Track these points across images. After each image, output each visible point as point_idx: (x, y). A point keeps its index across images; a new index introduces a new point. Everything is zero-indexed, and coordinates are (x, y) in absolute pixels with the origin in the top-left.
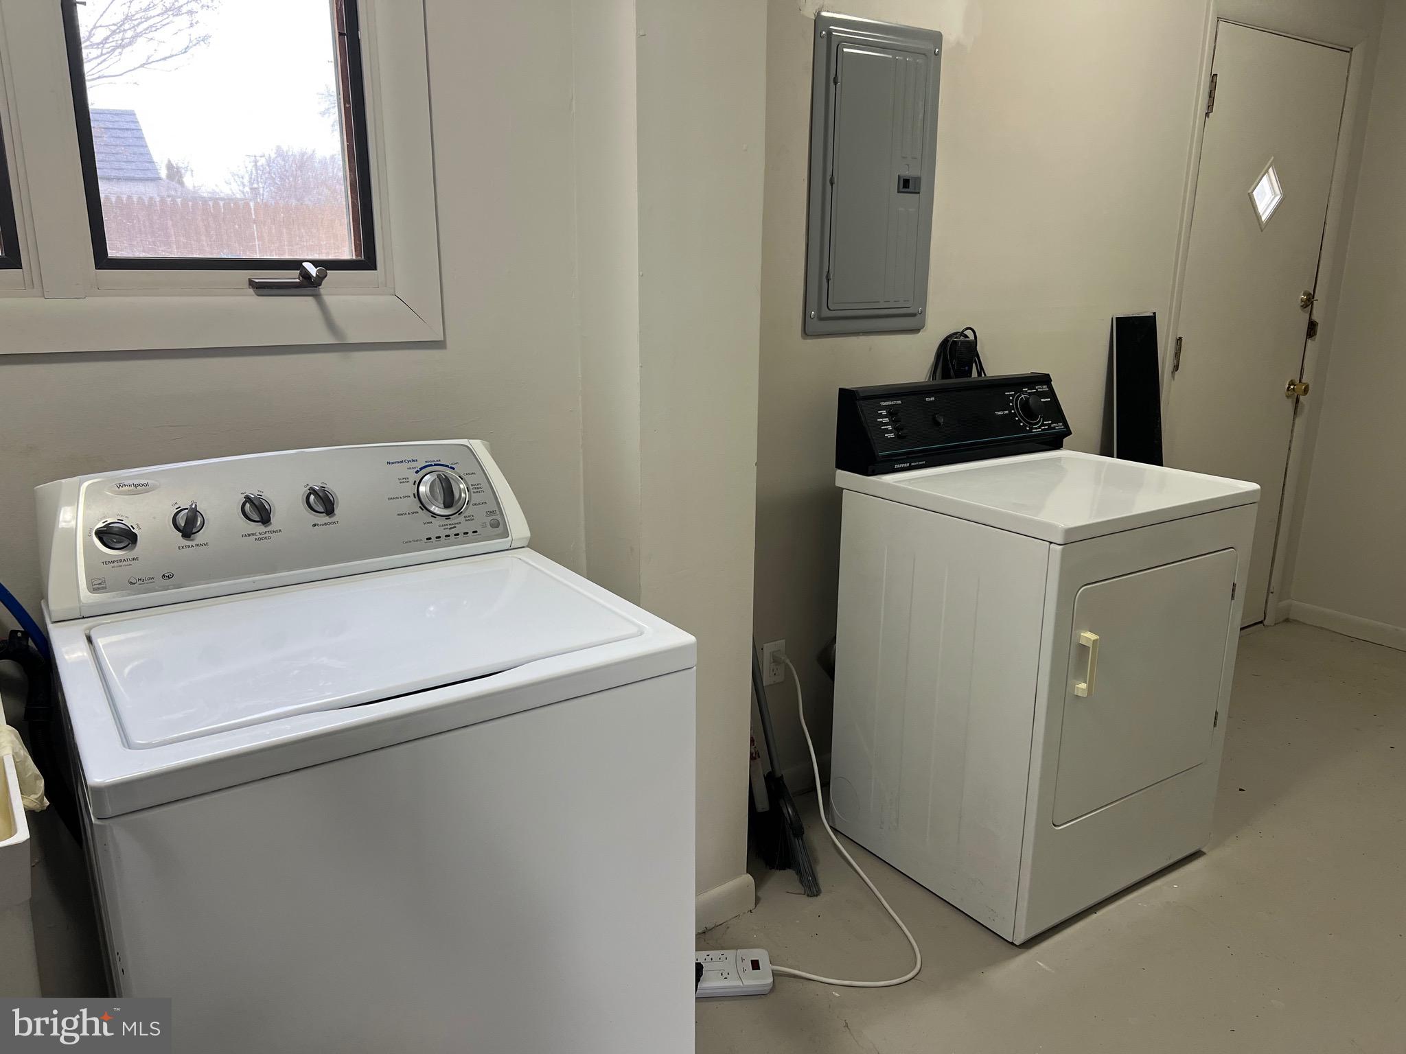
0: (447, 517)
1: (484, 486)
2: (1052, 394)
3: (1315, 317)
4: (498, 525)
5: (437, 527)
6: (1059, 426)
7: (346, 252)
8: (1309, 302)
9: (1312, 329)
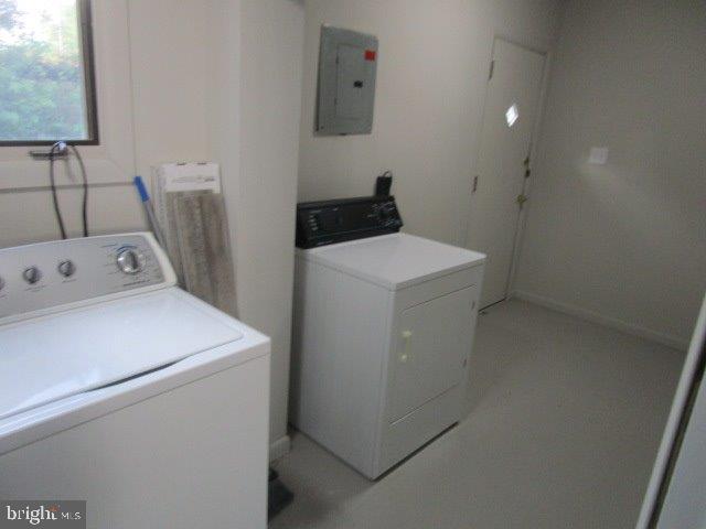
0: (134, 274)
1: (151, 257)
2: (394, 205)
3: (530, 167)
4: (160, 277)
5: (129, 279)
6: (398, 222)
7: (84, 136)
8: (527, 162)
9: (528, 173)
